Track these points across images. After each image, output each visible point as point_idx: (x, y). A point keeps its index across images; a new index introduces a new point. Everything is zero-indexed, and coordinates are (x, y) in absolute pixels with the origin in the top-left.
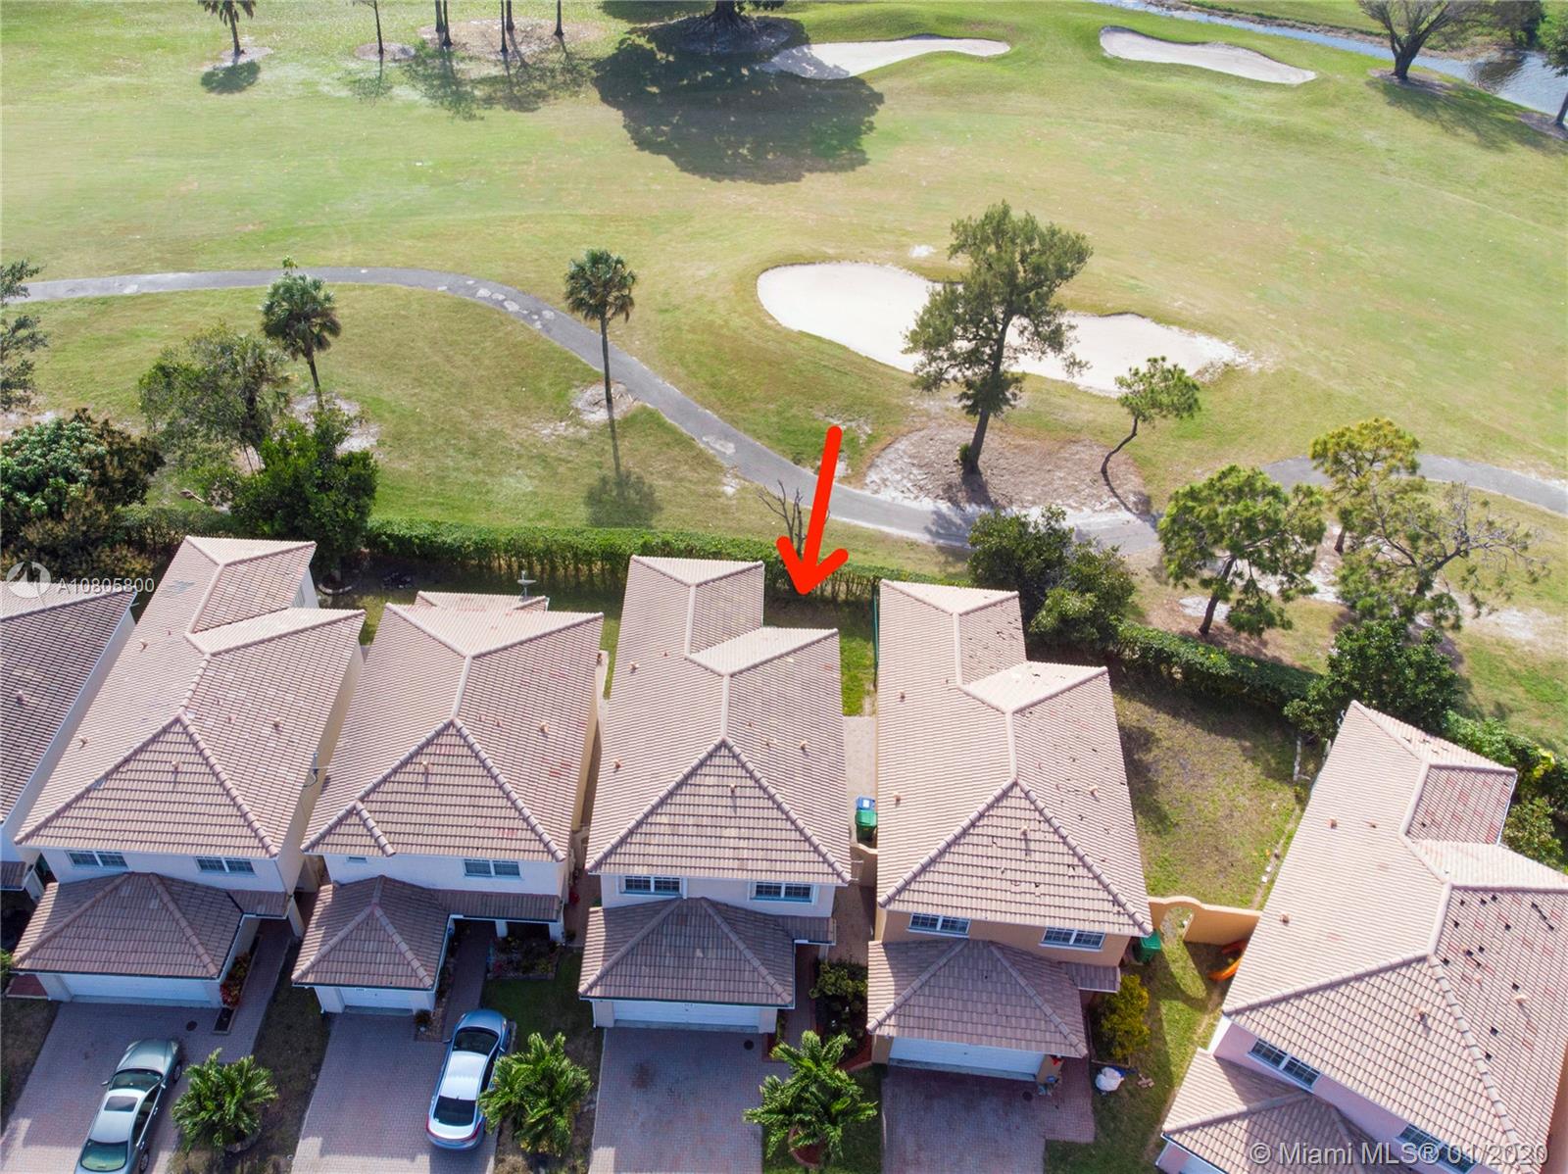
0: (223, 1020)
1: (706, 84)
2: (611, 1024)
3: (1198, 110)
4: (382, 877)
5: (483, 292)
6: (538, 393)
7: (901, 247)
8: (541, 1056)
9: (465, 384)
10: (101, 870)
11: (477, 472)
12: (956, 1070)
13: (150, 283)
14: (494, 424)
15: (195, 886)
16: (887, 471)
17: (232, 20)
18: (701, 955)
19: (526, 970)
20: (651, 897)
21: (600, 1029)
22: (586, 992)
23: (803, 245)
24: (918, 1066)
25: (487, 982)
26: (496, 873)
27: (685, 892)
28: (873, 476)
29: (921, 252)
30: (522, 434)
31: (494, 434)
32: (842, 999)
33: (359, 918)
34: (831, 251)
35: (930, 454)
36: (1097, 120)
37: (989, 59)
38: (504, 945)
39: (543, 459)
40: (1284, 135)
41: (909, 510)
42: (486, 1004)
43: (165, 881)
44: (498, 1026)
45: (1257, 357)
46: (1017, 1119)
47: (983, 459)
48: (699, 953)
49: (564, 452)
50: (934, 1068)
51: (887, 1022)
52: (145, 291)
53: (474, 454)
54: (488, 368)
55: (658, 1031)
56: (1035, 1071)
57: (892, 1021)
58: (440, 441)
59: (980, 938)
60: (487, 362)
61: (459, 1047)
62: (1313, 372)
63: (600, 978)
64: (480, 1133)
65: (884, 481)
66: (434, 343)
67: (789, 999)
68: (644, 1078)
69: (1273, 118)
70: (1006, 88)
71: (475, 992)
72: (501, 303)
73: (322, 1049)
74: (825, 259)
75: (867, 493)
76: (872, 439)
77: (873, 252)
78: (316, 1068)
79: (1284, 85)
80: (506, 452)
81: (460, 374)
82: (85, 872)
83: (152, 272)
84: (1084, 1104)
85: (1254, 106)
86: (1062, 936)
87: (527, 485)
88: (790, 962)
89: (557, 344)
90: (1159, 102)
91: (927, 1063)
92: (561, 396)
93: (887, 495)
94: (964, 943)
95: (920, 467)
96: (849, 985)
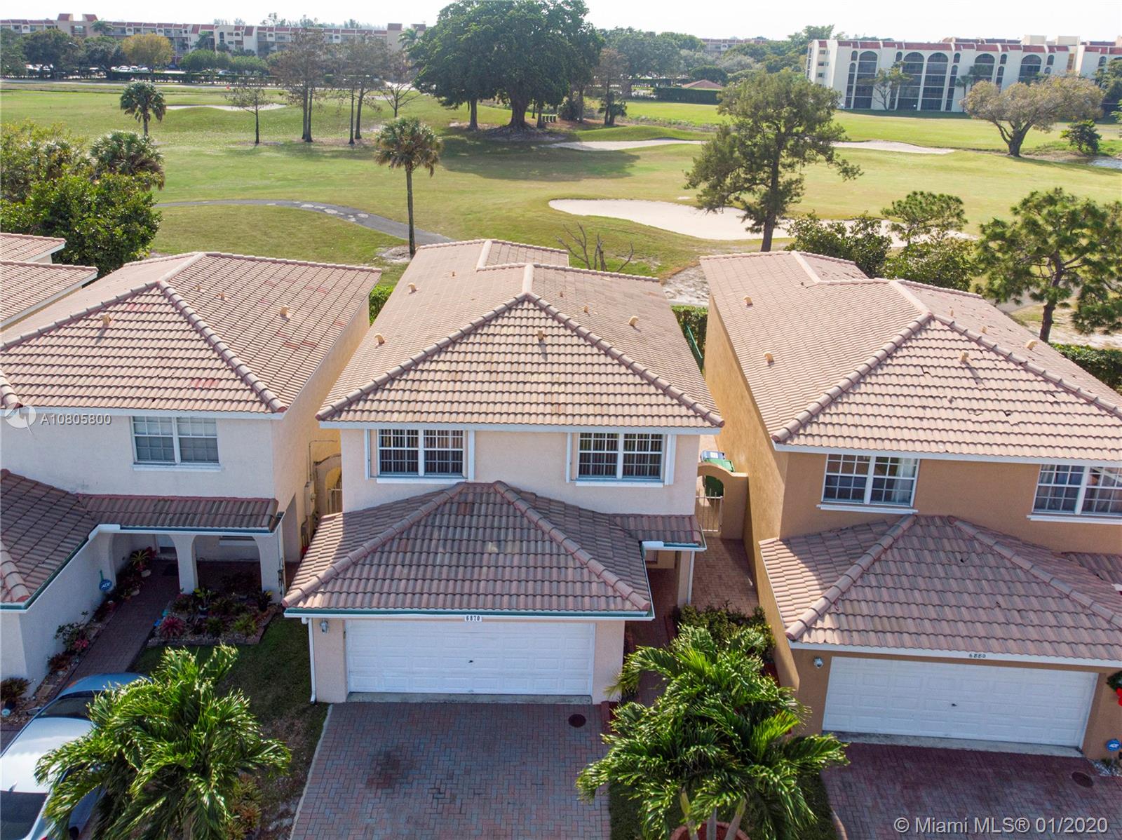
1: (504, 152)
2: (341, 698)
5: (307, 206)
6: (345, 250)
7: (668, 197)
12: (941, 745)
16: (680, 286)
17: (145, 121)
18: (495, 550)
20: (421, 483)
21: (322, 707)
22: (297, 601)
24: (874, 741)
26: (183, 459)
27: (470, 473)
29: (684, 198)
40: (947, 169)
48: (491, 547)
50: (903, 743)
51: (819, 624)
55: (420, 705)
56: (1079, 740)
57: (828, 622)
59: (936, 512)
63: (324, 582)
67: (642, 602)
68: (389, 773)
72: (321, 210)
76: (662, 268)
77: (643, 197)
79: (933, 154)
88: (639, 564)
91: (886, 736)
92: (366, 251)
94: (910, 520)
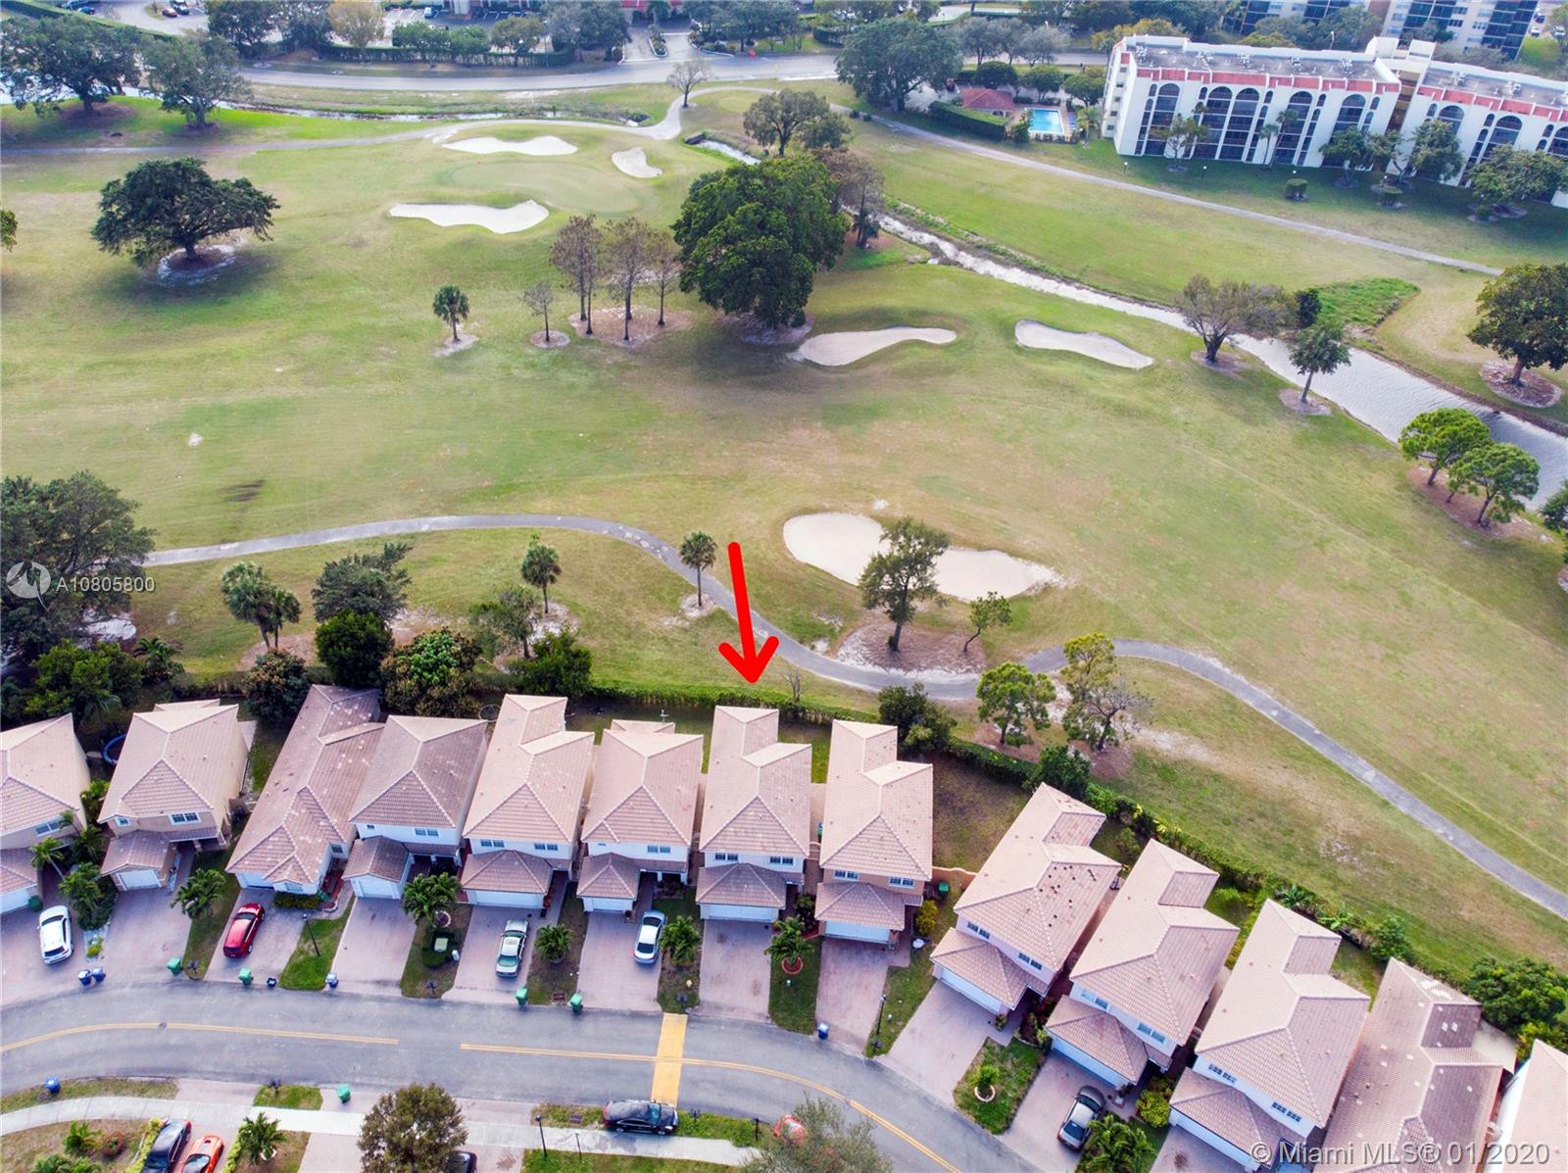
0: (543, 914)
2: (709, 916)
3: (1069, 389)
4: (612, 853)
5: (628, 535)
6: (661, 598)
7: (869, 501)
8: (682, 926)
9: (622, 594)
10: (493, 849)
11: (631, 647)
12: (854, 939)
13: (436, 523)
14: (638, 618)
15: (532, 856)
16: (849, 649)
18: (746, 886)
19: (671, 895)
20: (726, 862)
21: (705, 917)
22: (699, 903)
23: (812, 501)
25: (654, 901)
26: (661, 852)
27: (740, 861)
28: (842, 651)
29: (880, 505)
30: (654, 625)
31: (639, 624)
32: (807, 910)
33: (604, 869)
34: (827, 505)
35: (873, 639)
36: (1005, 398)
37: (941, 347)
38: (661, 885)
39: (665, 639)
40: (1122, 411)
41: (858, 670)
42: (654, 908)
43: (521, 854)
44: (661, 917)
45: (1065, 578)
46: (878, 958)
47: (901, 641)
49: (676, 635)
51: (824, 915)
52: (433, 529)
53: (629, 637)
54: (634, 584)
56: (887, 939)
57: (827, 915)
58: (611, 629)
59: (863, 882)
60: (633, 580)
61: (645, 923)
62: (1096, 589)
63: (705, 895)
64: (656, 957)
65: (847, 654)
66: (603, 568)
67: (783, 905)
68: (722, 939)
69: (1117, 397)
70: (949, 371)
71: (650, 904)
72: (638, 542)
73: (586, 925)
74: (824, 510)
75: (838, 661)
76: (842, 629)
77: (851, 505)
78: (585, 933)
79: (1130, 369)
80: (647, 636)
81: (619, 588)
82: (486, 849)
83: (435, 515)
84: (908, 953)
85: (1107, 386)
86: (896, 881)
87: (658, 656)
88: (784, 891)
89: (671, 568)
90: (1047, 383)
91: (842, 936)
92: (673, 601)
93: (849, 663)
94: (857, 884)
95: (867, 646)
96: (810, 903)
